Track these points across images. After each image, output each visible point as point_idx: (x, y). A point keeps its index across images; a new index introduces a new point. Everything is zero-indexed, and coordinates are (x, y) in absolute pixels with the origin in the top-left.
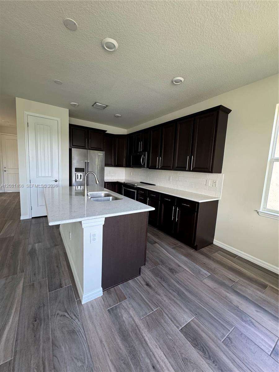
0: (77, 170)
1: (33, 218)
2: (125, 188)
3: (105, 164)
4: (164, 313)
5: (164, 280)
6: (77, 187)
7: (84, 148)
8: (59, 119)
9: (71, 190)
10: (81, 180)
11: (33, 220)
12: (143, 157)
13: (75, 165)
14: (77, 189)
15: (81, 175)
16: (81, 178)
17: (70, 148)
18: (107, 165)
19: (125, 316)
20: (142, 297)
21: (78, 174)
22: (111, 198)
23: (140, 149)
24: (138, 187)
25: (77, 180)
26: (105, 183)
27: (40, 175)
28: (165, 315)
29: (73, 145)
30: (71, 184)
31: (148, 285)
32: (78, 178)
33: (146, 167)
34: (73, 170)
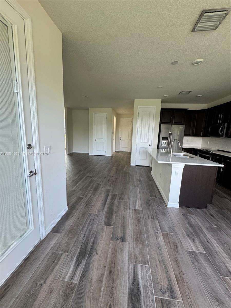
0: (164, 139)
1: (136, 166)
2: (200, 153)
3: (184, 134)
4: (221, 230)
5: (227, 218)
6: (162, 149)
7: (169, 123)
8: (155, 107)
9: (158, 151)
10: (165, 145)
11: (136, 167)
12: (222, 128)
13: (162, 135)
14: (162, 151)
15: (165, 142)
16: (165, 144)
17: (160, 124)
18: (186, 135)
19: (192, 220)
20: (205, 218)
21: (163, 141)
22: (188, 157)
23: (220, 120)
24: (213, 153)
25: (162, 145)
26: (183, 148)
27: (142, 142)
28: (222, 231)
29: (162, 122)
30: (158, 148)
31: (211, 215)
32: (163, 144)
33: (224, 136)
34: (161, 139)
